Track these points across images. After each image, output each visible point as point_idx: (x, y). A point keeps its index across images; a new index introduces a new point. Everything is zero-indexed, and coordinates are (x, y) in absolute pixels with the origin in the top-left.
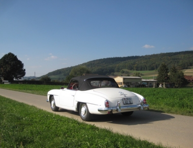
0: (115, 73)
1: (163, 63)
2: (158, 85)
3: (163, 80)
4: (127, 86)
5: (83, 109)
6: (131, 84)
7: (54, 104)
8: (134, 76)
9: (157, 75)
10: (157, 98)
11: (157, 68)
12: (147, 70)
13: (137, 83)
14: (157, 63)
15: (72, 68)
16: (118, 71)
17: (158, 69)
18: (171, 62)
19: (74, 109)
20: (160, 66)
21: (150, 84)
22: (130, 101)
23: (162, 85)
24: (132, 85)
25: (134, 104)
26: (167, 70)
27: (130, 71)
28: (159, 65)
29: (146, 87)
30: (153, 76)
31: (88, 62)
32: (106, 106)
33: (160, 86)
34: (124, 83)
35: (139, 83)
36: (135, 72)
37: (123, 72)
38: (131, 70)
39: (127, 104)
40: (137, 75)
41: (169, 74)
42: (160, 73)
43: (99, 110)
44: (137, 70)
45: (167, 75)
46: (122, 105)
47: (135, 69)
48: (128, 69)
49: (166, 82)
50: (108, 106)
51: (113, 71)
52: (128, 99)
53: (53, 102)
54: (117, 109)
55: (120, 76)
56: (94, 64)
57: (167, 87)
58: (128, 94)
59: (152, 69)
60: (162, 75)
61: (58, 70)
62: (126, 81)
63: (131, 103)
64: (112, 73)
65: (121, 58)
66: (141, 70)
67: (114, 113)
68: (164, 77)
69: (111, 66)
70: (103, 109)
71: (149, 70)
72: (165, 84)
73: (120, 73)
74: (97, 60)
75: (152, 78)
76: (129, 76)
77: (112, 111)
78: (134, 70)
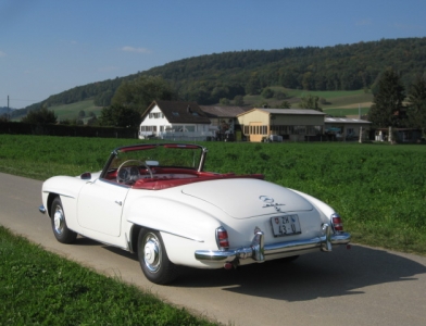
0: (247, 98)
1: (389, 68)
2: (371, 135)
3: (387, 120)
4: (280, 138)
5: (150, 248)
6: (293, 132)
7: (63, 221)
8: (301, 107)
9: (369, 104)
10: (372, 191)
11: (369, 82)
12: (339, 89)
13: (310, 128)
14: (369, 68)
15: (118, 81)
16: (255, 92)
17: (373, 85)
18: (412, 66)
19: (123, 242)
20: (380, 77)
21: (350, 131)
22: (293, 227)
23: (385, 133)
24: (297, 133)
25: (306, 233)
26: (399, 93)
27: (290, 92)
28: (376, 73)
29: (336, 140)
30: (358, 106)
31: (166, 65)
32: (220, 245)
33: (378, 138)
34: (273, 127)
35: (319, 128)
36: (305, 94)
37: (270, 95)
38: (293, 87)
39: (285, 234)
40: (311, 104)
41: (404, 103)
42: (378, 99)
43: (198, 257)
44: (310, 88)
45: (400, 104)
46: (268, 238)
47: (305, 85)
48: (285, 86)
49: (396, 126)
50: (227, 244)
51: (242, 92)
52: (286, 218)
53: (57, 216)
54: (254, 252)
55: (260, 107)
56: (184, 69)
57: (398, 141)
58: (287, 199)
59: (356, 86)
60: (386, 105)
61: (78, 89)
62: (279, 122)
63: (295, 233)
64: (238, 97)
65: (263, 53)
66: (323, 88)
67: (242, 263)
68: (389, 110)
69: (234, 76)
70: (212, 254)
71: (347, 89)
72: (394, 134)
73: (261, 99)
74: (193, 59)
75: (354, 112)
76: (286, 106)
77: (238, 258)
78: (302, 88)
